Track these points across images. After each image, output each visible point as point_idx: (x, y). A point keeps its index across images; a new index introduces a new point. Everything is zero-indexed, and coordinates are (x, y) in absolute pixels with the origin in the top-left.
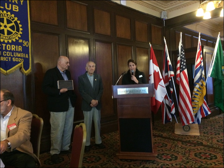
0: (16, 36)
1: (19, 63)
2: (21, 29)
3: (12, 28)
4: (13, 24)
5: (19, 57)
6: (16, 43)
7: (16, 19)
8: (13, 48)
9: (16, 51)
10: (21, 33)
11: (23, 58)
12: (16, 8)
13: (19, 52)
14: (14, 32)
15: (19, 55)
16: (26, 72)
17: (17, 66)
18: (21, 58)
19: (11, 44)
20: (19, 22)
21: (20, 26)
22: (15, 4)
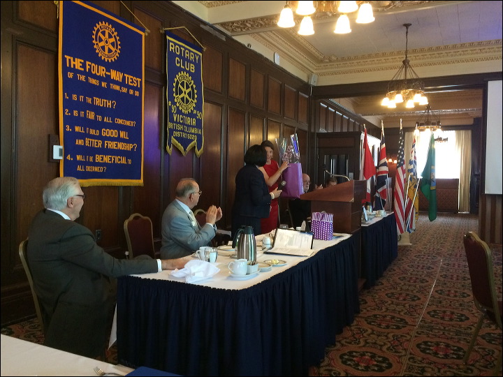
0: (192, 106)
1: (192, 140)
2: (196, 96)
3: (189, 94)
4: (190, 89)
5: (192, 134)
6: (191, 115)
7: (193, 82)
8: (189, 121)
9: (190, 126)
10: (196, 101)
11: (197, 134)
12: (192, 68)
13: (193, 127)
14: (190, 100)
15: (193, 131)
16: (199, 153)
17: (190, 145)
18: (195, 134)
19: (187, 115)
20: (194, 86)
21: (195, 91)
22: (191, 62)
